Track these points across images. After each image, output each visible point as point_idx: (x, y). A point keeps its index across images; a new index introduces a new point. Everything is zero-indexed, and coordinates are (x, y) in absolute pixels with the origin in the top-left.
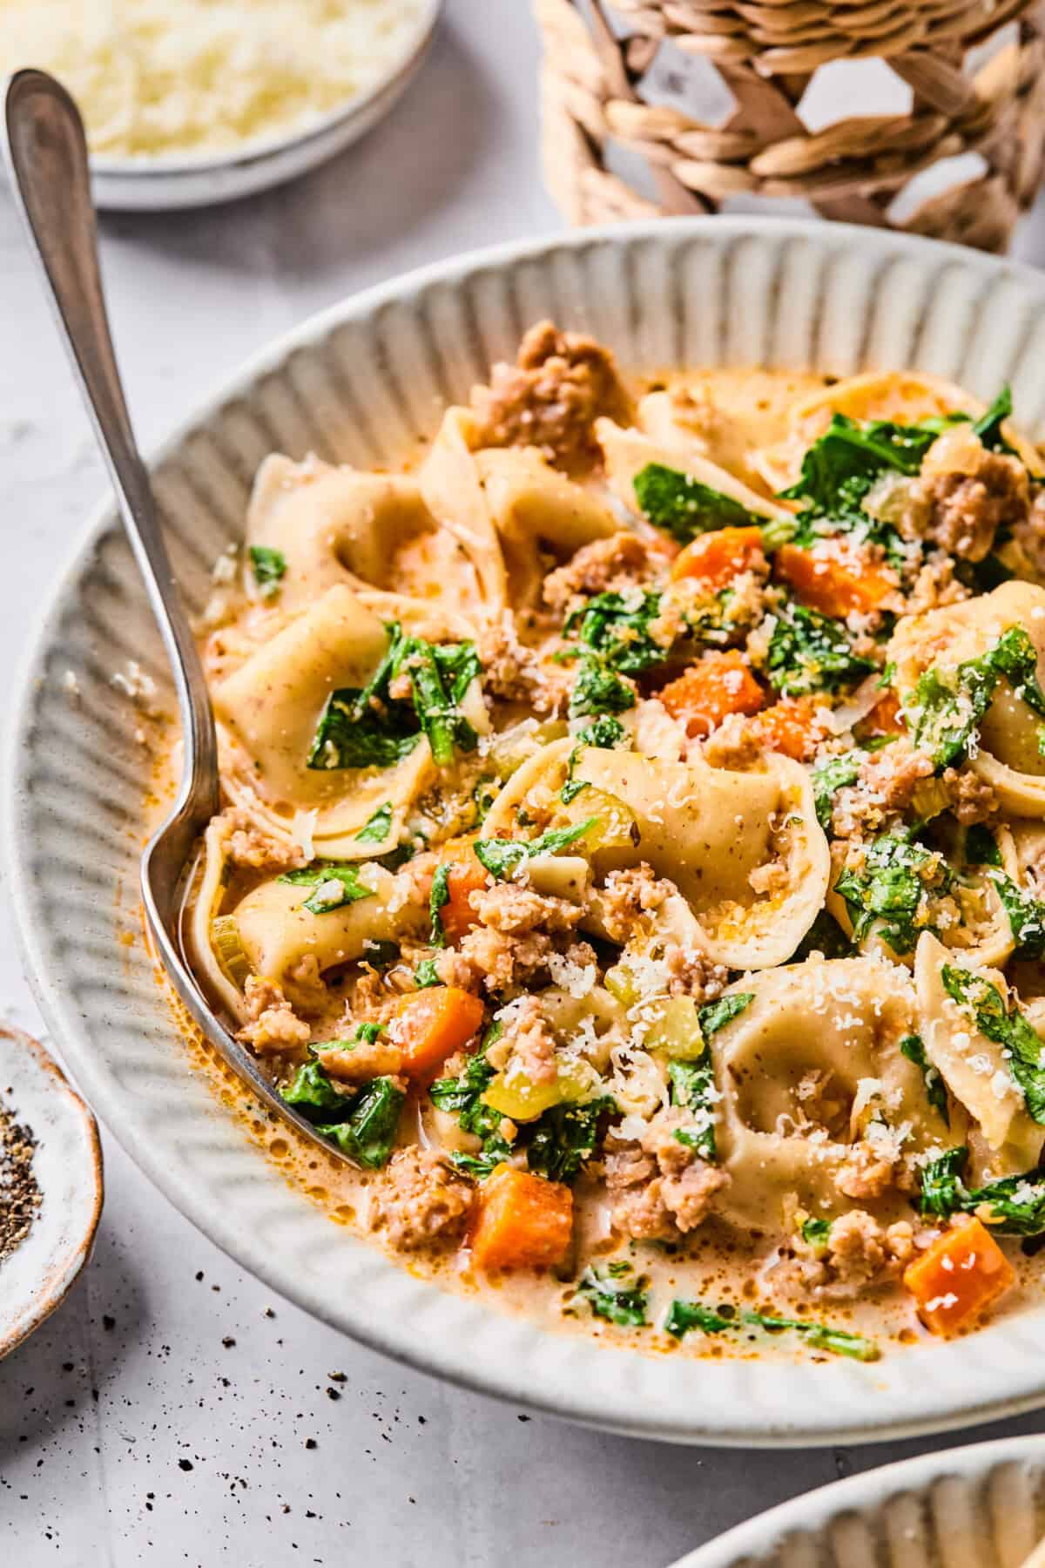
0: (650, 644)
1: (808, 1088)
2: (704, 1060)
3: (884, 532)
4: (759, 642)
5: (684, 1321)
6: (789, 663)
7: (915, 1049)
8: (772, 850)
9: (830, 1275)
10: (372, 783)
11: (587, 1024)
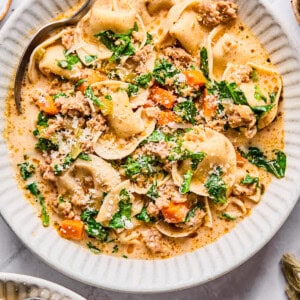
0: (164, 81)
1: (87, 179)
2: (73, 161)
3: (221, 107)
4: (180, 100)
5: (30, 188)
6: (181, 108)
7: (105, 194)
8: (129, 139)
9: (57, 206)
10: (101, 49)
11: (71, 131)
